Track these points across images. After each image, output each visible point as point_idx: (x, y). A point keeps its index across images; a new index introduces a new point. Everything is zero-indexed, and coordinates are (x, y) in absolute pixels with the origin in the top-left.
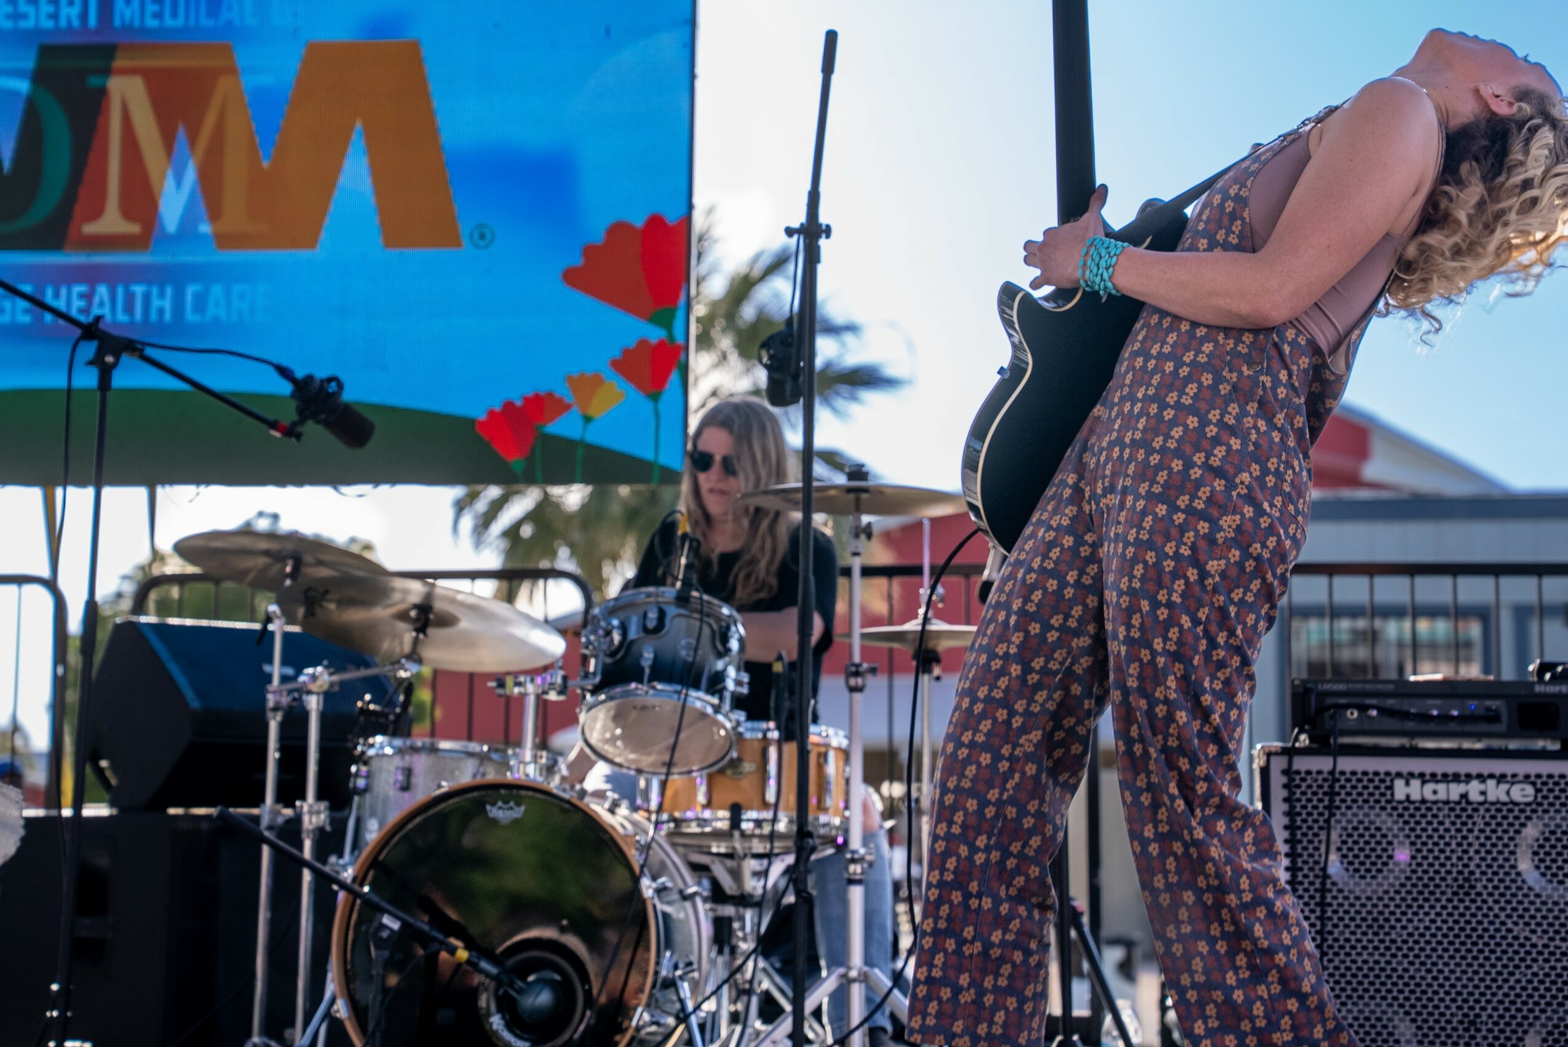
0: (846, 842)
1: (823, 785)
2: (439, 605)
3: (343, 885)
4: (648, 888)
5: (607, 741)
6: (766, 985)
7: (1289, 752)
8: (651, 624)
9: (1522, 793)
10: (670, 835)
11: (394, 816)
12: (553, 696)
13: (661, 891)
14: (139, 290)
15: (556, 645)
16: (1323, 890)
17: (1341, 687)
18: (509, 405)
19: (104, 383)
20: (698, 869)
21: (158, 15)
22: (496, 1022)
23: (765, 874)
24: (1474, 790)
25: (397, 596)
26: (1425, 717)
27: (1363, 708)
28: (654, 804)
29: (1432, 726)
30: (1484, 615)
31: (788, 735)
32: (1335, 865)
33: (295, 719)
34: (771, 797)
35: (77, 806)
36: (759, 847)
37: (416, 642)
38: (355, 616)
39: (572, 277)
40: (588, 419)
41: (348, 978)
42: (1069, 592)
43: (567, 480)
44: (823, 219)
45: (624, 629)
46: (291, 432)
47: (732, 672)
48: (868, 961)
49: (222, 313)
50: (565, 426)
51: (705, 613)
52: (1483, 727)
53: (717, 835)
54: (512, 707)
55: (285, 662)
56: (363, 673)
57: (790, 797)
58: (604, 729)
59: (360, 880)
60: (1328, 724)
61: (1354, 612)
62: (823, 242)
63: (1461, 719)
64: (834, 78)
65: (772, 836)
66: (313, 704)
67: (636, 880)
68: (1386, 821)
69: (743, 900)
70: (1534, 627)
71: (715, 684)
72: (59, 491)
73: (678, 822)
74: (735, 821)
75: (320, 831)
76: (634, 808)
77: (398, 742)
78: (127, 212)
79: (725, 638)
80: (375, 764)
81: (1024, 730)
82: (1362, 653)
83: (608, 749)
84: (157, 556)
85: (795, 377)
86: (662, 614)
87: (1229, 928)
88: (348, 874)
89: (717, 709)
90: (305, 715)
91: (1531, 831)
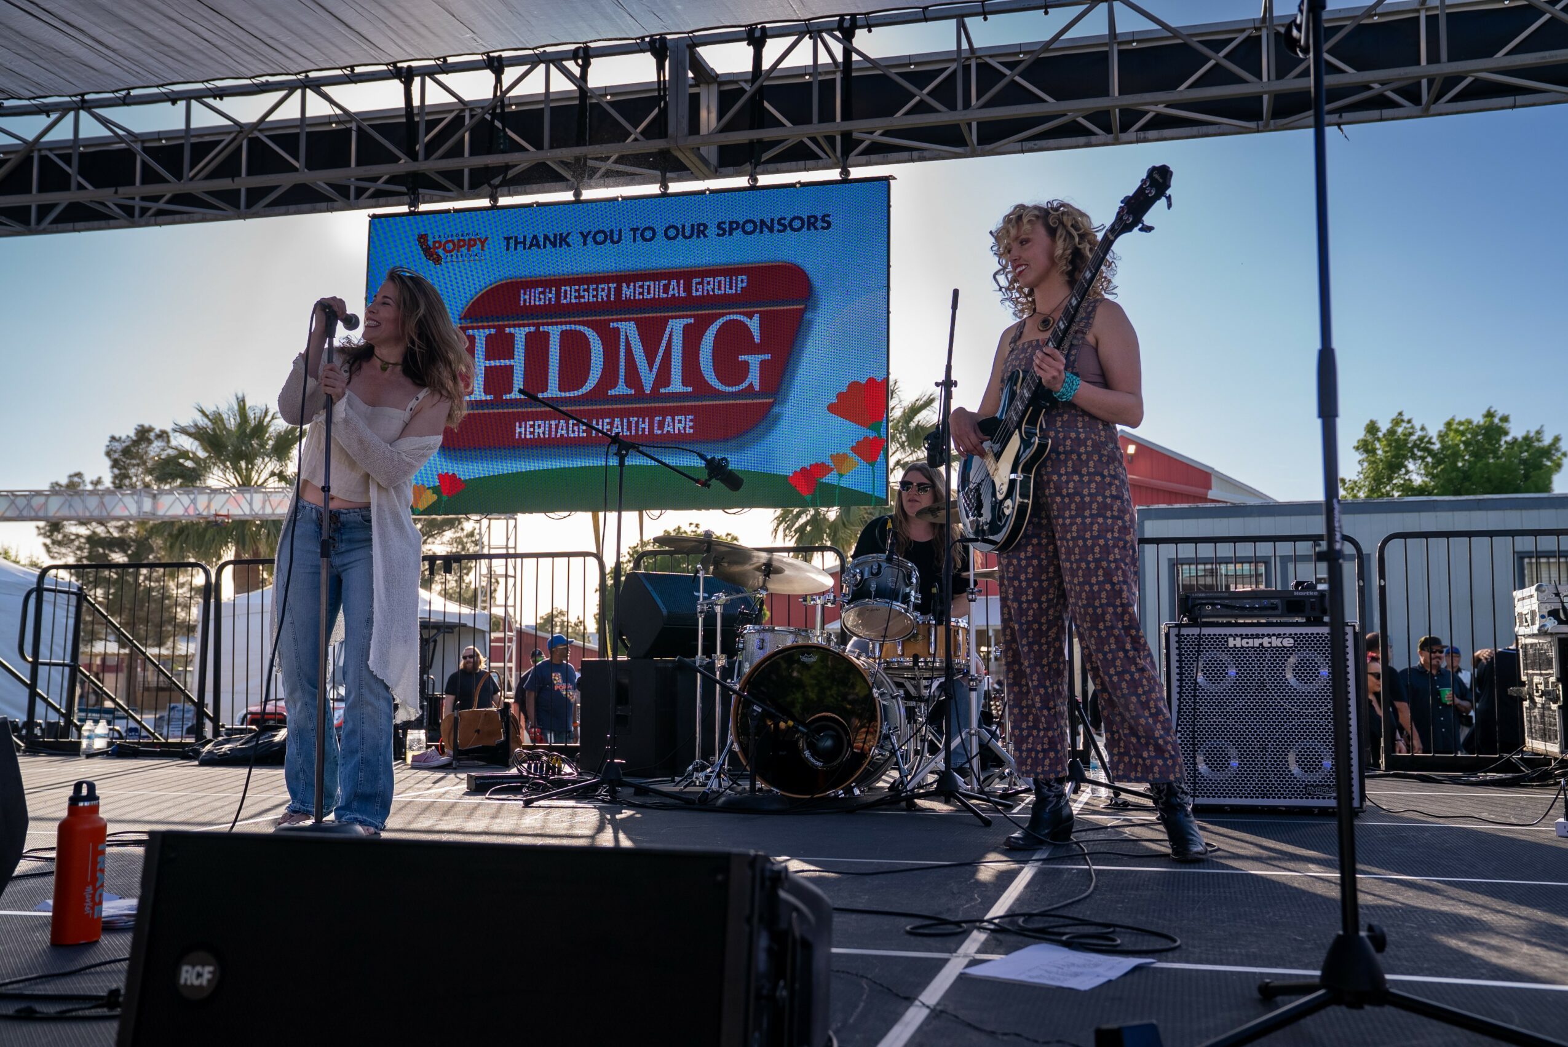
0: (968, 672)
1: (957, 645)
2: (775, 564)
3: (735, 692)
4: (876, 693)
5: (855, 626)
6: (931, 737)
7: (1179, 626)
8: (875, 571)
9: (1288, 642)
10: (885, 669)
11: (757, 661)
12: (829, 605)
13: (882, 695)
14: (634, 420)
15: (829, 582)
16: (1195, 690)
17: (1203, 595)
18: (803, 469)
19: (621, 464)
20: (900, 685)
21: (641, 294)
22: (807, 753)
23: (930, 686)
24: (1266, 641)
25: (755, 560)
26: (1243, 608)
27: (1214, 605)
28: (877, 655)
29: (1246, 613)
30: (1266, 561)
31: (939, 623)
32: (1200, 678)
33: (710, 618)
34: (932, 650)
35: (615, 656)
36: (927, 675)
37: (765, 581)
38: (736, 569)
39: (832, 408)
40: (841, 475)
41: (738, 735)
42: (1045, 563)
43: (829, 505)
44: (953, 378)
45: (862, 574)
46: (705, 484)
47: (913, 593)
48: (980, 726)
49: (670, 429)
50: (831, 478)
51: (900, 565)
52: (1269, 612)
53: (907, 668)
54: (809, 612)
55: (704, 592)
56: (740, 595)
57: (942, 652)
58: (854, 620)
59: (742, 689)
60: (1197, 612)
61: (1205, 561)
62: (953, 389)
63: (1260, 609)
64: (958, 311)
65: (933, 669)
66: (718, 609)
67: (871, 690)
68: (1224, 657)
69: (920, 699)
70: (1291, 566)
71: (905, 599)
72: (601, 515)
73: (887, 662)
74: (916, 662)
75: (723, 667)
76: (868, 657)
77: (757, 627)
78: (628, 385)
79: (910, 578)
80: (747, 637)
81: (1049, 629)
82: (1209, 581)
83: (855, 630)
84: (643, 544)
85: (941, 454)
86: (880, 566)
87: (1153, 711)
88: (737, 687)
89: (906, 611)
90: (715, 615)
91: (1292, 660)
